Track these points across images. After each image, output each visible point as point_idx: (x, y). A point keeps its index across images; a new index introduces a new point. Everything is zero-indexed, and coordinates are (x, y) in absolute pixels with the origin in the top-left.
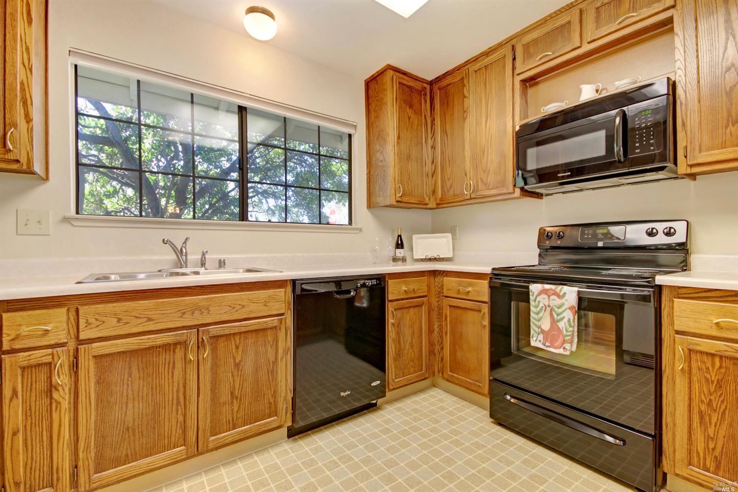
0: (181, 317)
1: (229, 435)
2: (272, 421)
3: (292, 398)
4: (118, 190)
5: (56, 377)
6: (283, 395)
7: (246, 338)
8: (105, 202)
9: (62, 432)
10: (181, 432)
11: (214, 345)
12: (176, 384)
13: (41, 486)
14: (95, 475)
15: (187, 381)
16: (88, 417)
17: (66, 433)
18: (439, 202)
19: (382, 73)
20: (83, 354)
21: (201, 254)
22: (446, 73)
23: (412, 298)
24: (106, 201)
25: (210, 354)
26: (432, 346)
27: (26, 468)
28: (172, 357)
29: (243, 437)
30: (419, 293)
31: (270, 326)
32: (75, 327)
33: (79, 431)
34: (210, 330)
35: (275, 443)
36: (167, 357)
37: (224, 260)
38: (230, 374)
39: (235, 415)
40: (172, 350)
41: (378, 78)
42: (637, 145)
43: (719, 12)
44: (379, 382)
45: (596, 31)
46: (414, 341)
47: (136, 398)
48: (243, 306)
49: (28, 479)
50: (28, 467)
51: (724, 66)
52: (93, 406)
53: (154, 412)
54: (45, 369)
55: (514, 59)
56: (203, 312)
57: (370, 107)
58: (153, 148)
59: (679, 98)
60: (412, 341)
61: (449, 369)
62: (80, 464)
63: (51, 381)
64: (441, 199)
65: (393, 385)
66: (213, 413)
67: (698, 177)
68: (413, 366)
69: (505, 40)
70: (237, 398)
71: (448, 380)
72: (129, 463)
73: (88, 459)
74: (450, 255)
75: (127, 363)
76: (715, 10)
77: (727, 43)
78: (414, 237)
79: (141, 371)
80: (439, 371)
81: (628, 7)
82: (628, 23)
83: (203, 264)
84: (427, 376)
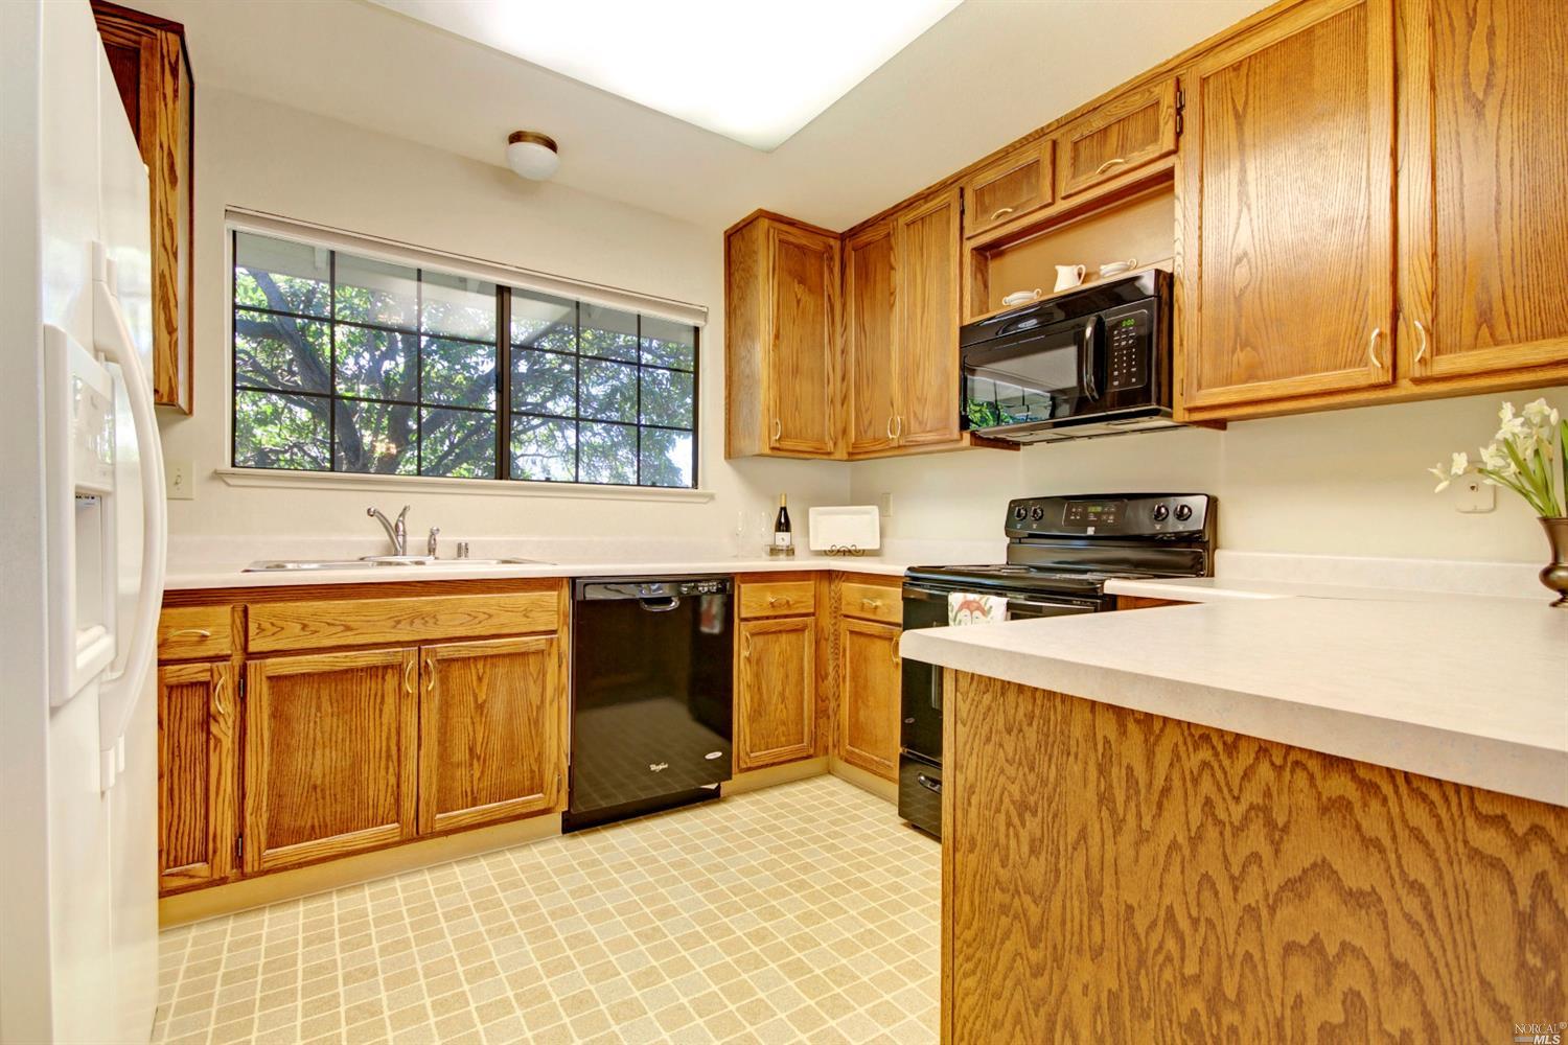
0: (394, 627)
1: (464, 814)
2: (537, 800)
3: (570, 768)
4: (280, 410)
5: (217, 702)
6: (554, 759)
7: (494, 665)
8: (255, 431)
9: (222, 782)
10: (393, 801)
11: (443, 673)
12: (385, 728)
13: (190, 859)
14: (268, 852)
15: (403, 725)
16: (259, 766)
17: (228, 784)
18: (851, 450)
19: (751, 222)
20: (253, 673)
21: (429, 533)
22: (865, 222)
23: (786, 616)
24: (258, 431)
25: (438, 686)
26: (823, 701)
27: (170, 830)
28: (380, 686)
29: (488, 819)
30: (797, 608)
31: (533, 649)
32: (242, 634)
33: (246, 783)
34: (438, 650)
35: (540, 838)
36: (373, 686)
37: (466, 544)
38: (469, 720)
39: (475, 783)
40: (380, 677)
41: (744, 231)
42: (1116, 373)
43: (1232, 166)
44: (719, 754)
45: (1073, 181)
46: (787, 690)
47: (327, 743)
48: (490, 616)
49: (173, 846)
50: (174, 830)
51: (1234, 254)
52: (266, 750)
53: (353, 765)
54: (201, 691)
55: (962, 212)
56: (427, 622)
57: (733, 280)
58: (349, 341)
59: (1177, 301)
60: (784, 690)
61: (847, 741)
62: (248, 831)
63: (208, 708)
64: (855, 446)
65: (746, 763)
66: (442, 778)
67: (1229, 424)
68: (786, 733)
69: (951, 177)
70: (479, 758)
71: (847, 761)
72: (316, 839)
73: (258, 826)
74: (876, 546)
75: (314, 691)
76: (1226, 164)
77: (1239, 218)
78: (813, 511)
79: (335, 705)
80: (834, 746)
81: (1115, 146)
82: (1113, 174)
83: (431, 550)
84: (812, 751)
